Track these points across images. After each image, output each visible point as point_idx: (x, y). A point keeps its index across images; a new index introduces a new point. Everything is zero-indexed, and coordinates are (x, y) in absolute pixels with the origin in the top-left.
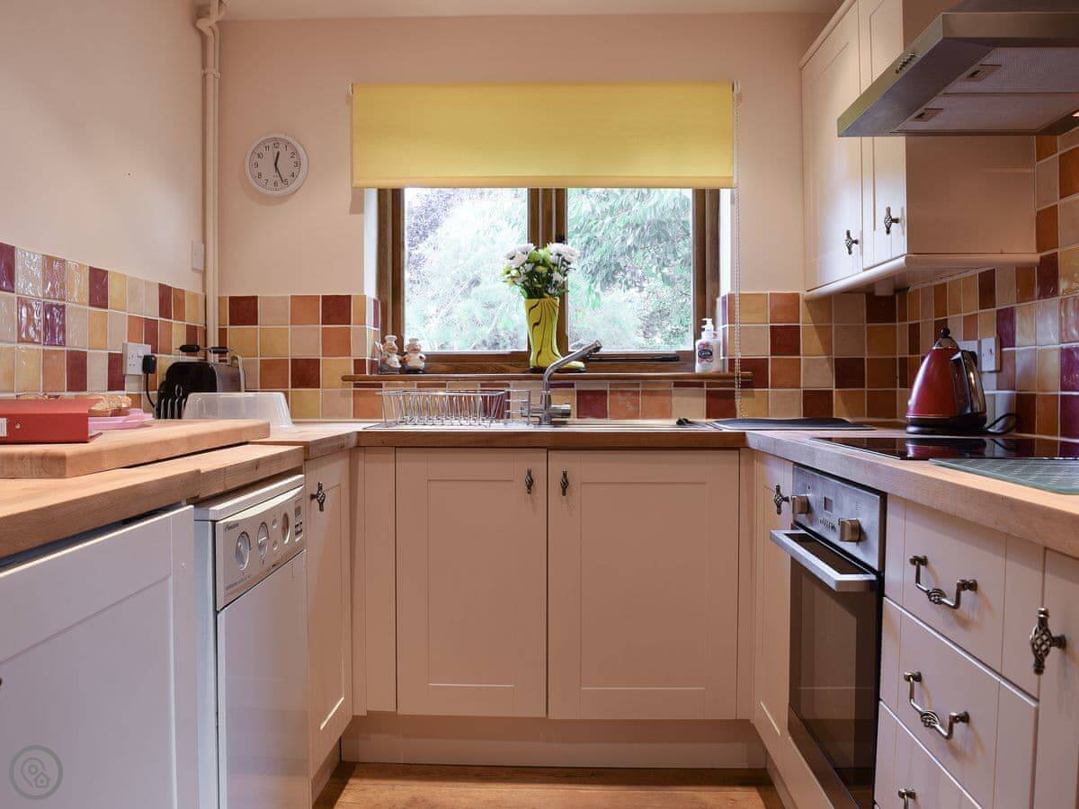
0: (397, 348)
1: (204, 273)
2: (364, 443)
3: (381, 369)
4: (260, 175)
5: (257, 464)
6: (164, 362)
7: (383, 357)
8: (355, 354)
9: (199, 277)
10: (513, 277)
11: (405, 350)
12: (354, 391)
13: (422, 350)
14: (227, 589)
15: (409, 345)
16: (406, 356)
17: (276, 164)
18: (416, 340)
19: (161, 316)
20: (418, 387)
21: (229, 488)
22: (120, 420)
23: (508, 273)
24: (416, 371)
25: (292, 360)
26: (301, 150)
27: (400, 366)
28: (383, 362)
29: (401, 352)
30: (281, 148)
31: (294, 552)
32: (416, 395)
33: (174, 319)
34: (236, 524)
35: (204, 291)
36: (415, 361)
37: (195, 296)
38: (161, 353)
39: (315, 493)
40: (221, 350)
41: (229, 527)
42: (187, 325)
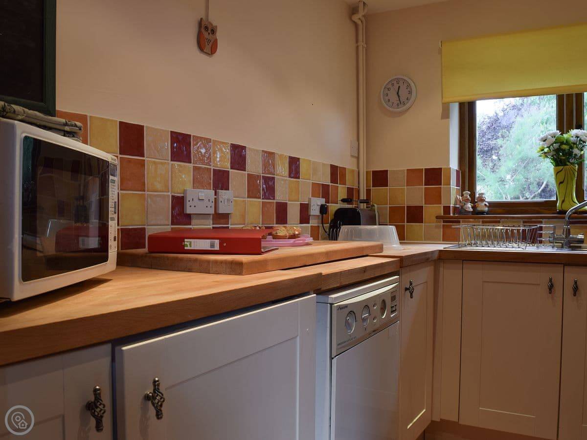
0: (470, 199)
1: (358, 158)
2: (443, 257)
3: (460, 212)
4: (389, 100)
5: (365, 269)
6: (333, 208)
7: (462, 205)
8: (444, 203)
9: (355, 160)
10: (545, 153)
11: (476, 201)
12: (443, 225)
13: (486, 200)
14: (339, 345)
15: (478, 197)
16: (476, 204)
17: (398, 93)
18: (483, 194)
19: (331, 182)
20: (482, 223)
21: (344, 284)
22: (292, 241)
23: (543, 150)
24: (482, 213)
25: (407, 207)
26: (412, 85)
27: (472, 210)
28: (462, 207)
29: (473, 201)
30: (401, 84)
31: (390, 323)
32: (481, 228)
33: (340, 184)
34: (346, 306)
35: (358, 167)
36: (482, 207)
37: (353, 171)
38: (331, 203)
39: (408, 287)
40: (367, 201)
41: (341, 308)
42: (348, 188)
